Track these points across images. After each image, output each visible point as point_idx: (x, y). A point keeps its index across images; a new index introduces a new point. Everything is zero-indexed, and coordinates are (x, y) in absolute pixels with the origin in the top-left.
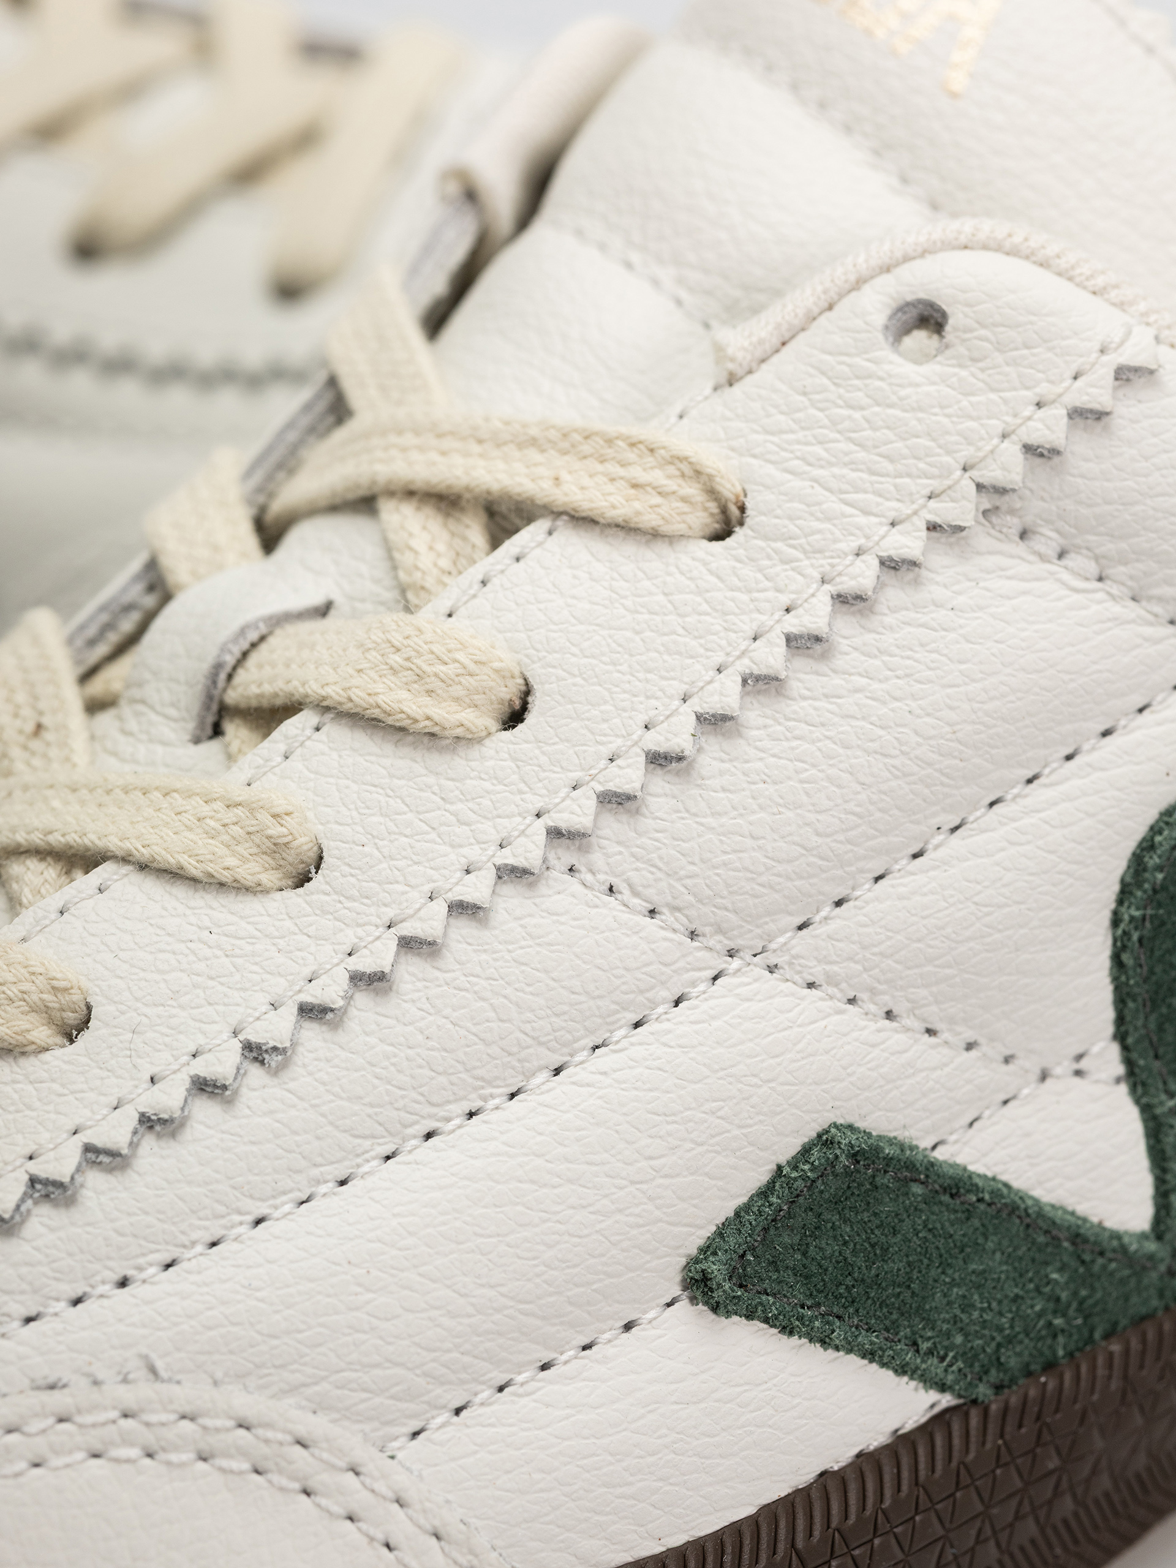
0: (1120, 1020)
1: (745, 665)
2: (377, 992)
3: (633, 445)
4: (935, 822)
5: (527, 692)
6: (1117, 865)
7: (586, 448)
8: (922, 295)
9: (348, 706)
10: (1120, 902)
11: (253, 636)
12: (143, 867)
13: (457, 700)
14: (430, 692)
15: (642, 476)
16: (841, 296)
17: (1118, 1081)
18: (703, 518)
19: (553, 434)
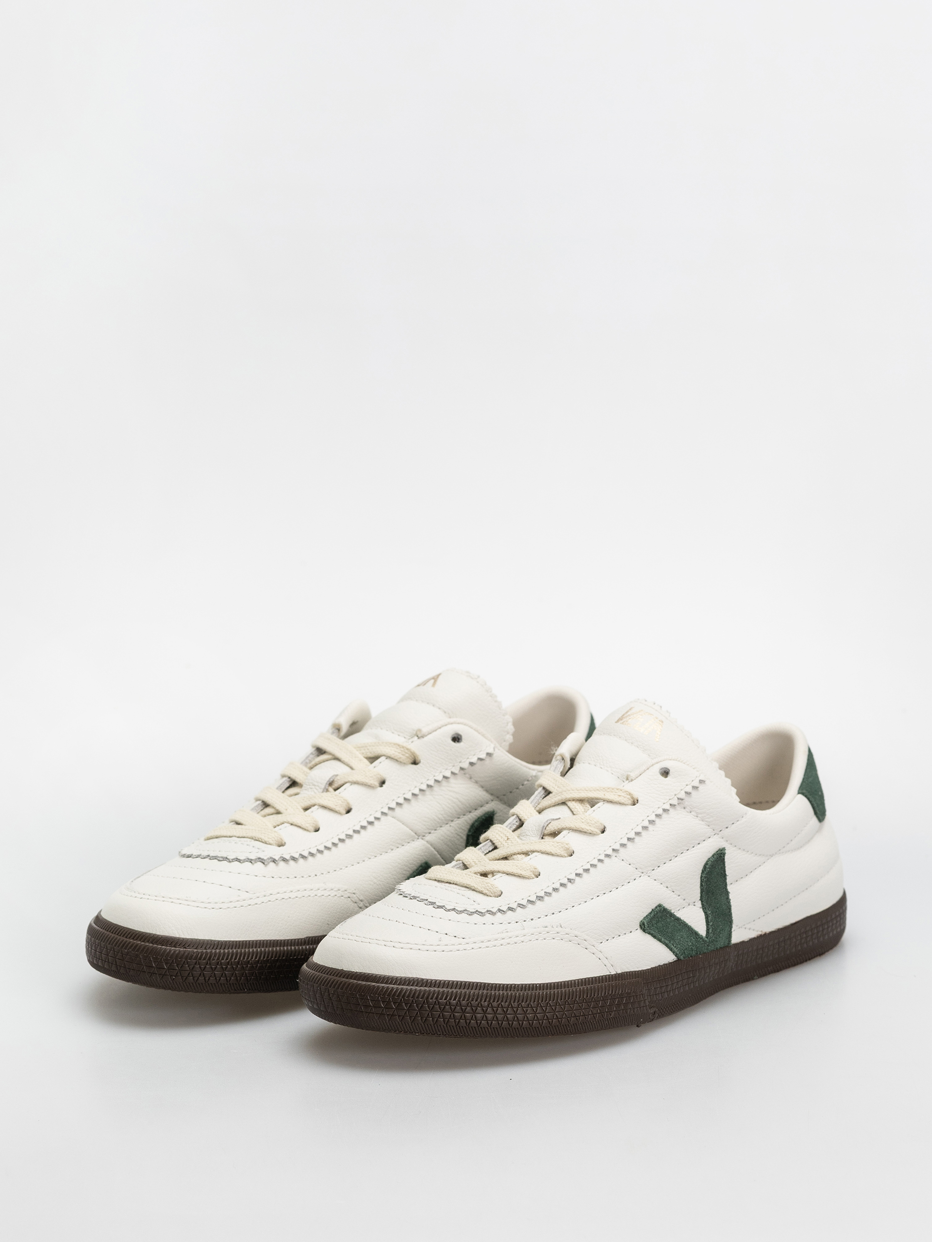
0: (701, 897)
1: (642, 825)
2: (587, 873)
3: (617, 789)
4: (674, 854)
5: (605, 828)
6: (701, 868)
7: (608, 790)
8: (665, 767)
9: (575, 828)
10: (702, 874)
11: (549, 822)
12: (542, 853)
13: (594, 827)
14: (590, 826)
15: (620, 794)
16: (650, 767)
17: (700, 908)
18: (630, 802)
19: (602, 789)
